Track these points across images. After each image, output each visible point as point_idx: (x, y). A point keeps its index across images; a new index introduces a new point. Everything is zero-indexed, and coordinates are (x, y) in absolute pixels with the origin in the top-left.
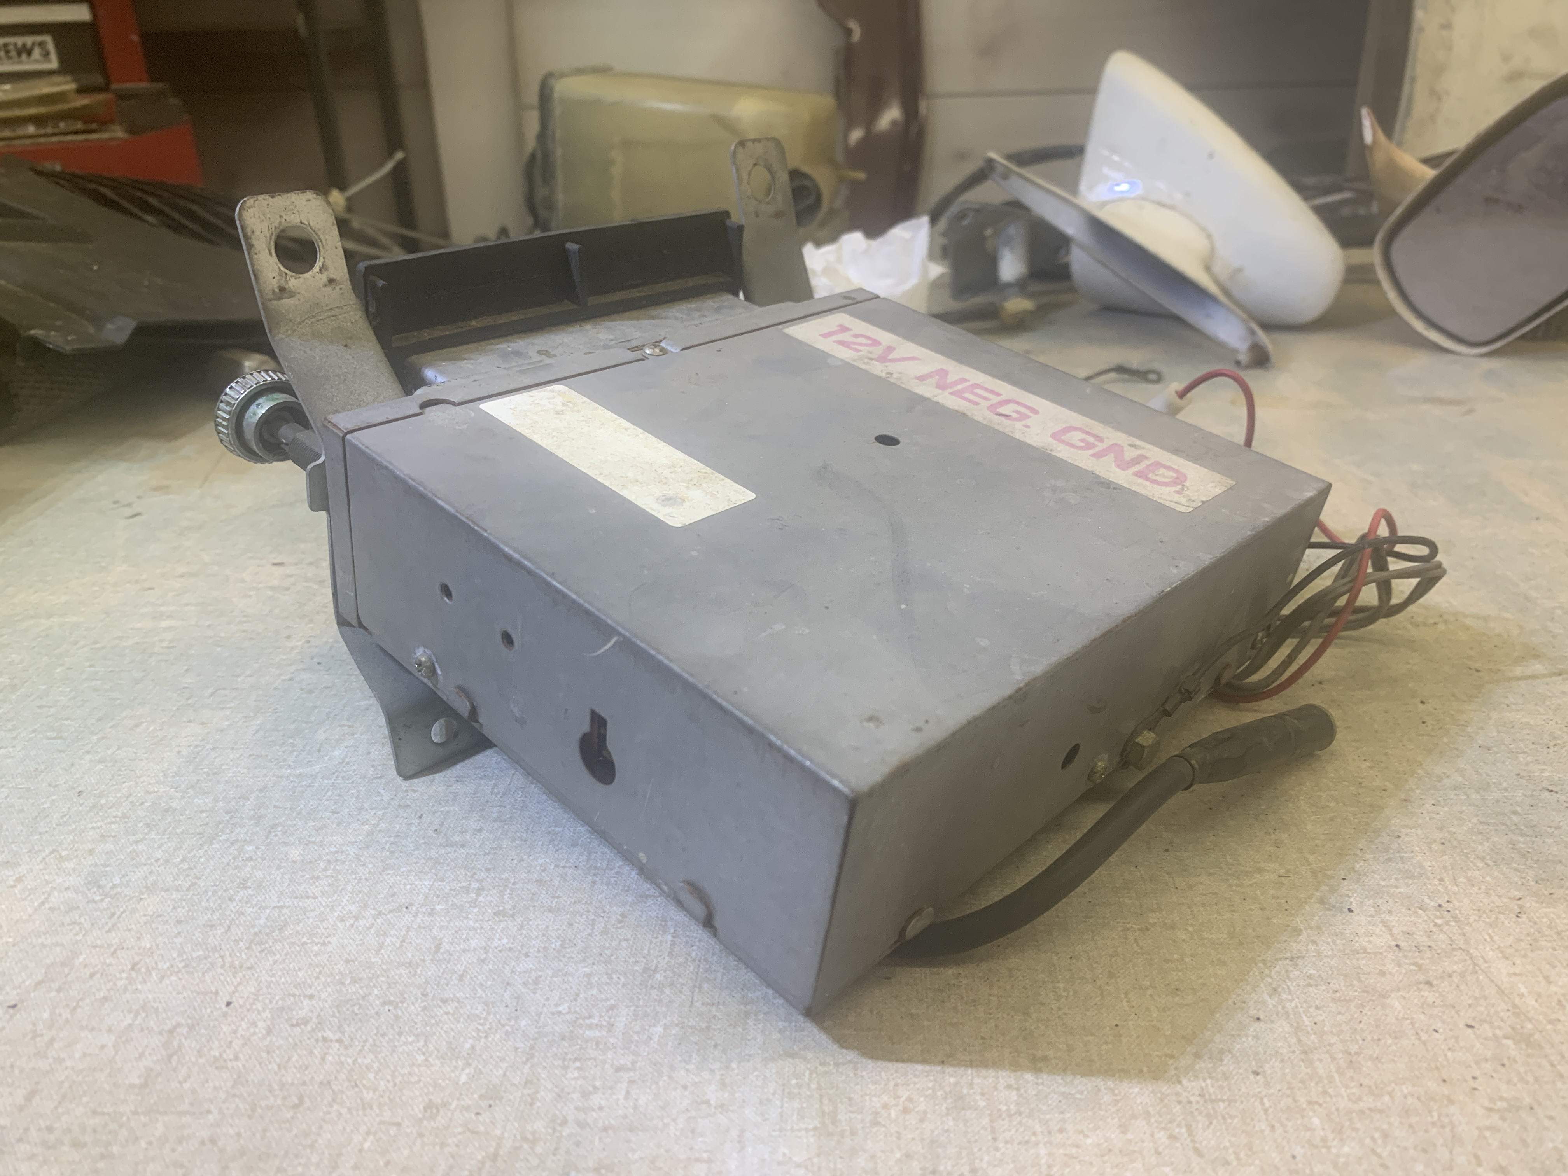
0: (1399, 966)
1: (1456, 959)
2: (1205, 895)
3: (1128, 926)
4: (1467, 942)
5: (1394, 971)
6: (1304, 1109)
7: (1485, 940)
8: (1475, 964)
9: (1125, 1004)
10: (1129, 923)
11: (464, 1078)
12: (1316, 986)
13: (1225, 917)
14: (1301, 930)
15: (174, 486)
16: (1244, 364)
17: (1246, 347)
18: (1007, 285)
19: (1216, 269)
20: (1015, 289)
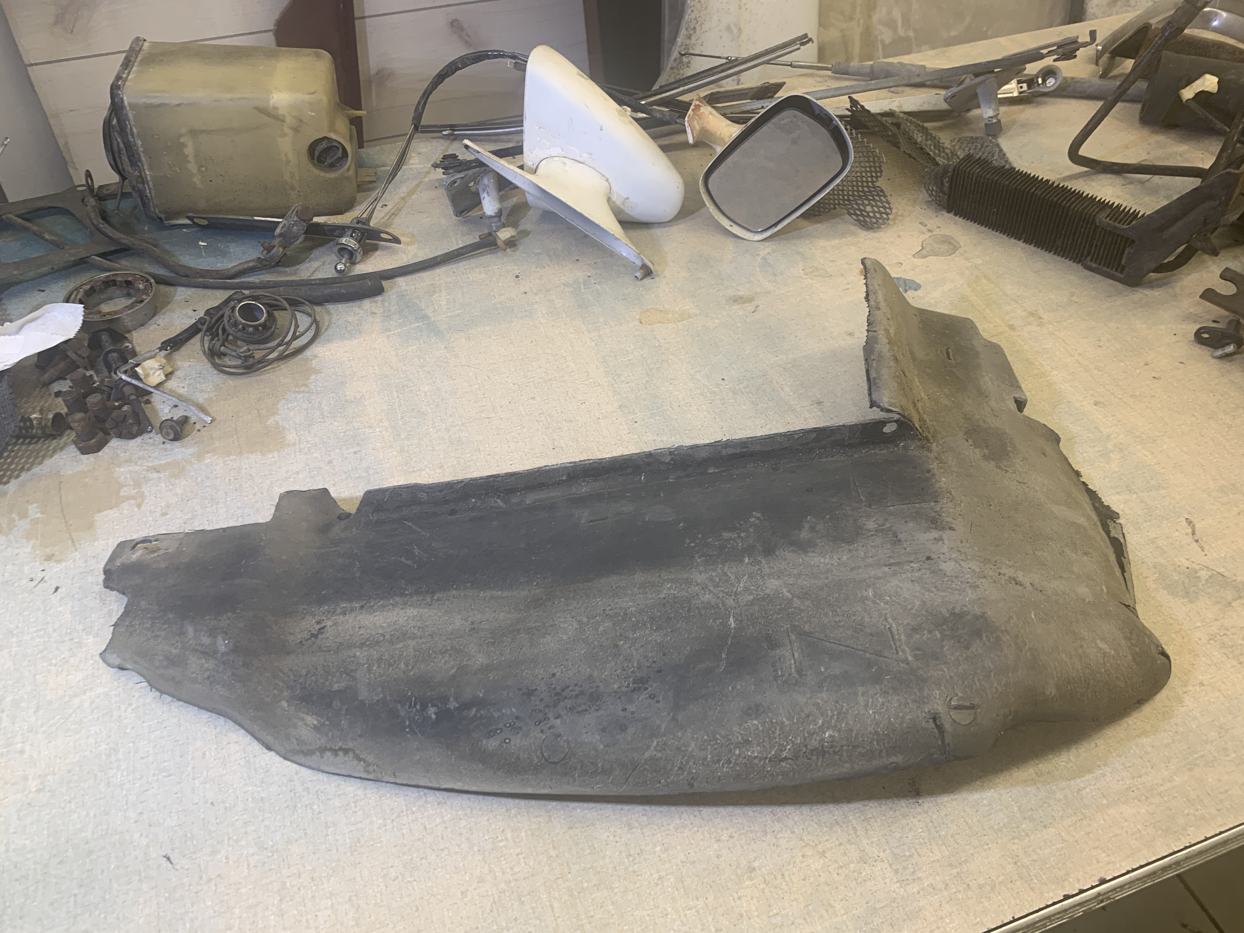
15: (57, 553)
16: (640, 278)
17: (639, 263)
18: (491, 217)
19: (614, 199)
20: (496, 219)
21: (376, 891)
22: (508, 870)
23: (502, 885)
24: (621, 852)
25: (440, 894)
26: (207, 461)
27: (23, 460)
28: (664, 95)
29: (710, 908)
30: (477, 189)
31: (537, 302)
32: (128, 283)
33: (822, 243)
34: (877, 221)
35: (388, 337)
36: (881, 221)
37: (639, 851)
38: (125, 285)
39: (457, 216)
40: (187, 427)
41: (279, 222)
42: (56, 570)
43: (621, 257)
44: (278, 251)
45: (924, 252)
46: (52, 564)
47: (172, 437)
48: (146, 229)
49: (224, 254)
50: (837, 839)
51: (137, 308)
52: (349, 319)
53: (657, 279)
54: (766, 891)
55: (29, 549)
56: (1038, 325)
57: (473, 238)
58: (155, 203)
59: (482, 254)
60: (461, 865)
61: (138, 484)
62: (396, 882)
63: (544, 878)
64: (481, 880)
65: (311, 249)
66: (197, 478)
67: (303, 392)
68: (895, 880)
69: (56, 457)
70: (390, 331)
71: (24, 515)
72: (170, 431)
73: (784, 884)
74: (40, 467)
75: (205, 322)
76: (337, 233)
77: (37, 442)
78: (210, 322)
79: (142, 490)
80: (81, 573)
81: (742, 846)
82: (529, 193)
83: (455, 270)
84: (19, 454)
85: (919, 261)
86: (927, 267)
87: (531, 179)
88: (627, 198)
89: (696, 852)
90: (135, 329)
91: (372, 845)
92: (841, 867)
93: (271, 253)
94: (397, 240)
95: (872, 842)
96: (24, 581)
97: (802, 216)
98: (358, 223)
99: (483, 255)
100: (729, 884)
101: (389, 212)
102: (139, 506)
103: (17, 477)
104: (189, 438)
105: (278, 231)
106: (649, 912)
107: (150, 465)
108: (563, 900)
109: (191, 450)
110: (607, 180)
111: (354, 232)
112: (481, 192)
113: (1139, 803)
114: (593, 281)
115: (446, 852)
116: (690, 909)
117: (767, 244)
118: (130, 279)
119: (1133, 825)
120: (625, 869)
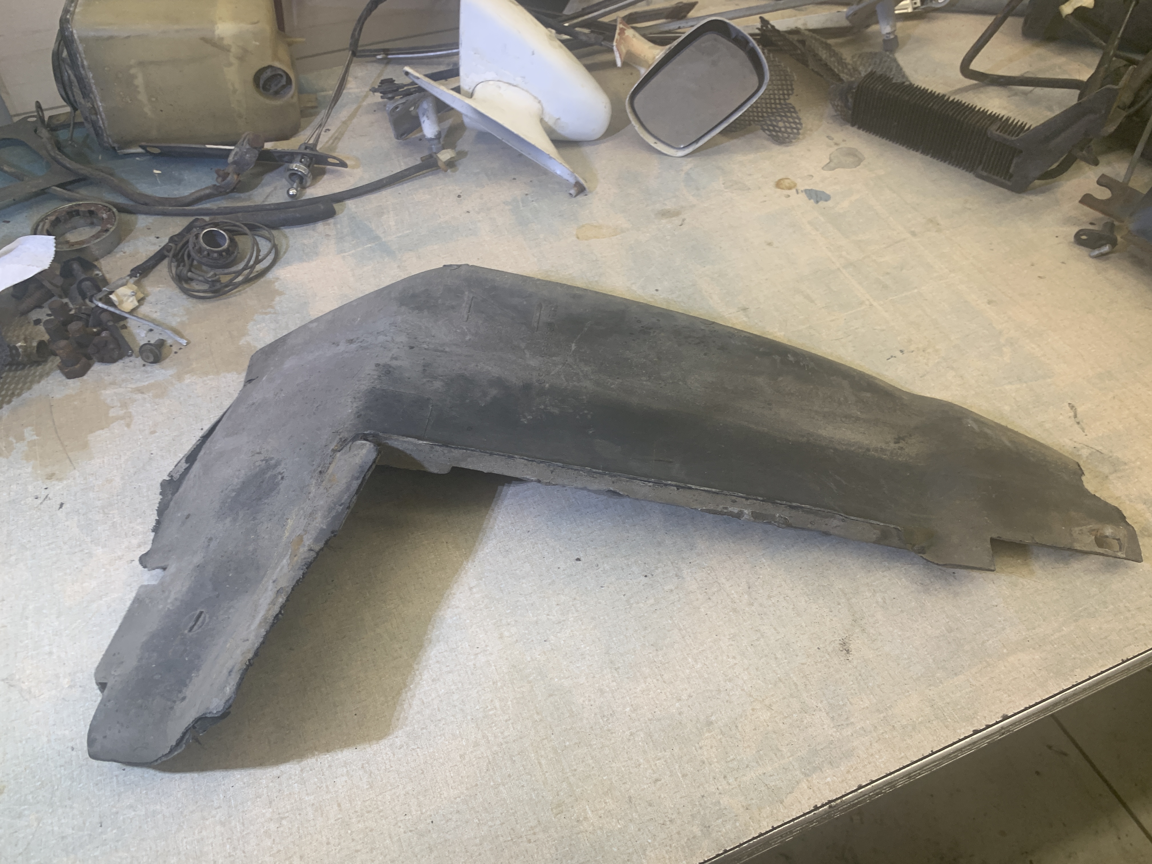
11: (464, 744)
15: (57, 472)
16: (574, 195)
17: (572, 181)
18: (431, 139)
19: (546, 119)
20: (436, 141)
21: (385, 758)
22: (499, 734)
23: (495, 748)
24: (596, 714)
25: (441, 758)
26: (187, 381)
27: (13, 386)
28: (586, 17)
29: (676, 758)
30: (417, 113)
31: (479, 221)
32: (91, 213)
33: (740, 157)
34: (789, 136)
35: (344, 258)
36: (792, 136)
37: (611, 712)
38: (88, 215)
39: (397, 139)
40: (165, 351)
41: (230, 150)
42: (58, 487)
43: (554, 175)
44: (232, 178)
45: (832, 165)
46: (54, 482)
47: (152, 359)
48: (100, 158)
49: (180, 182)
50: (782, 694)
51: (104, 237)
52: (305, 242)
53: (590, 195)
54: (723, 740)
55: (29, 470)
56: (937, 231)
57: (415, 160)
58: (108, 133)
59: (425, 175)
60: (458, 733)
61: (124, 405)
62: (402, 750)
63: (531, 740)
64: (476, 744)
65: (262, 174)
66: (180, 398)
67: (270, 313)
68: (832, 725)
69: (43, 382)
70: (345, 252)
71: (20, 438)
72: (150, 354)
73: (738, 734)
74: (29, 392)
75: (171, 250)
76: (286, 158)
77: (23, 369)
78: (176, 249)
79: (130, 410)
80: (82, 490)
81: (700, 704)
82: (467, 116)
83: (400, 192)
84: (8, 381)
85: (827, 173)
86: (835, 178)
87: (470, 104)
88: (559, 119)
89: (660, 711)
90: (103, 257)
91: (378, 719)
92: (786, 717)
93: (226, 181)
94: (343, 165)
95: (811, 695)
96: (30, 499)
97: (721, 133)
98: (306, 148)
99: (425, 177)
100: (690, 736)
101: (332, 137)
102: (128, 426)
103: (9, 402)
104: (167, 360)
105: (231, 159)
106: (624, 764)
107: (133, 386)
108: (549, 758)
109: (171, 372)
110: (539, 102)
111: (303, 158)
112: (420, 115)
113: (1033, 651)
114: (530, 199)
115: (443, 722)
116: (659, 759)
117: (689, 159)
118: (93, 209)
119: (1029, 669)
120: (601, 729)
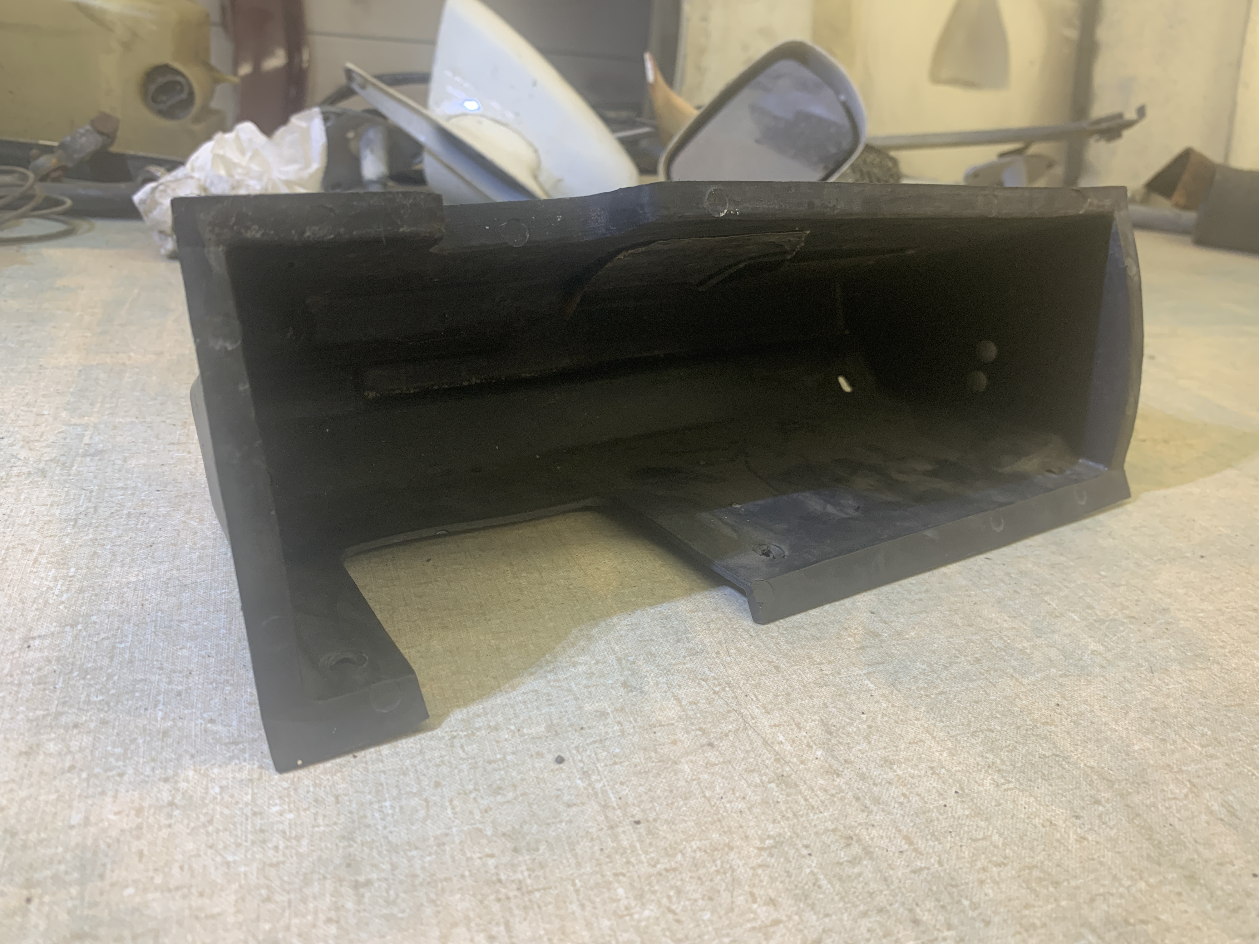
0: (688, 733)
1: (731, 719)
2: (526, 693)
3: (455, 734)
4: (738, 704)
5: (683, 739)
6: (610, 883)
7: (752, 700)
8: (746, 722)
9: (449, 812)
10: (456, 731)
12: (621, 763)
13: (543, 712)
14: (608, 714)
19: (543, 179)
30: (358, 144)
44: (48, 161)
110: (538, 157)
112: (363, 149)
